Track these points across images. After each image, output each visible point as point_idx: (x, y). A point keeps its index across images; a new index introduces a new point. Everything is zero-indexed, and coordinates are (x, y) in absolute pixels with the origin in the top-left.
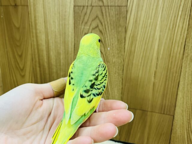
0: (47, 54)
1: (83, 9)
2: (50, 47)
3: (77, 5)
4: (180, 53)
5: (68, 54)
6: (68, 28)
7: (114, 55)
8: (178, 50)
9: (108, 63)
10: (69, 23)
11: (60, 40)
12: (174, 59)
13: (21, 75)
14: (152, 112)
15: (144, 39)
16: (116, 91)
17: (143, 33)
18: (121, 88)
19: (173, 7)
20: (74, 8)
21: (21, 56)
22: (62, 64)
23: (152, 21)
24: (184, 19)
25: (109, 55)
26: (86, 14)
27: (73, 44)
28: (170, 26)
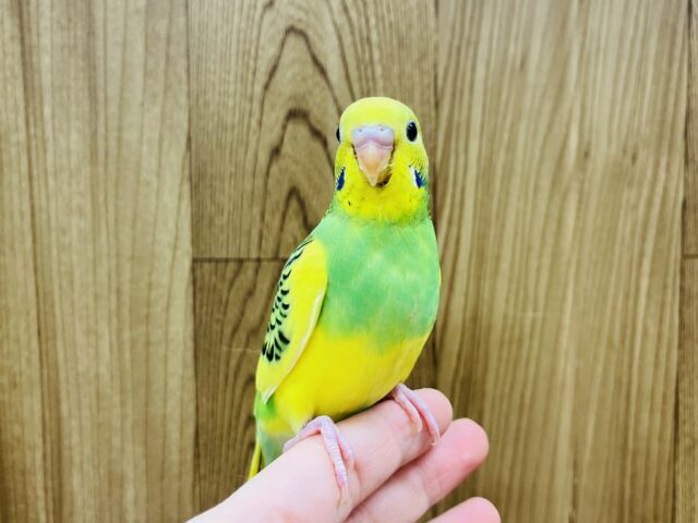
0: (50, 484)
1: (237, 274)
2: (66, 453)
3: (207, 256)
4: (661, 439)
5: (162, 478)
6: (166, 358)
8: (651, 424)
10: (167, 333)
11: (123, 417)
12: (641, 462)
15: (512, 388)
17: (508, 362)
19: (616, 260)
20: (193, 270)
23: (540, 314)
24: (663, 305)
26: (250, 293)
27: (190, 430)
28: (611, 330)
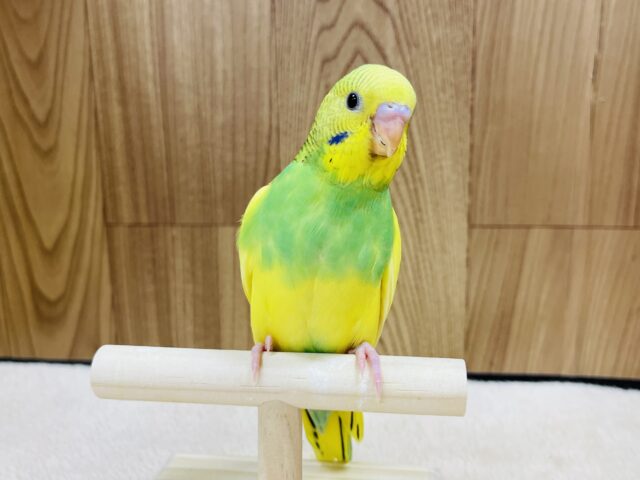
7: (435, 15)
9: (414, 49)
13: (36, 147)
14: (589, 227)
16: (447, 163)
18: (467, 147)
21: (36, 66)
22: (219, 77)
25: (414, 15)
